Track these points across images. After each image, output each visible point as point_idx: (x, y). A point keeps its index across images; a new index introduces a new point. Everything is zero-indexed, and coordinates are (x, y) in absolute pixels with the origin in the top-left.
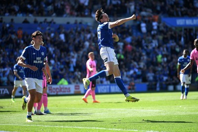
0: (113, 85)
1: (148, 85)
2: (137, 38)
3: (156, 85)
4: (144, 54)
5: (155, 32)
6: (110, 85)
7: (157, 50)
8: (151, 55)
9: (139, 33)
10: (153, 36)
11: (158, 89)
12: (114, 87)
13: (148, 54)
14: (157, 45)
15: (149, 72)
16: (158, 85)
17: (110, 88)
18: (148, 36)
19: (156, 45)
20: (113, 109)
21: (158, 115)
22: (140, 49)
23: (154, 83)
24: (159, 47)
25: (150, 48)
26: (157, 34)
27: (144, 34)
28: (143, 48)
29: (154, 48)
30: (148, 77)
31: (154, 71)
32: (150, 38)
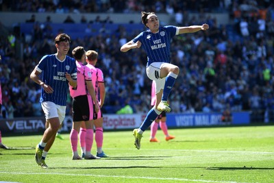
0: (198, 115)
1: (251, 115)
2: (234, 44)
3: (263, 114)
4: (245, 67)
5: (262, 34)
6: (194, 115)
7: (264, 62)
8: (256, 70)
9: (237, 37)
10: (259, 42)
11: (266, 120)
12: (200, 117)
13: (251, 68)
14: (265, 54)
15: (253, 95)
16: (266, 115)
17: (194, 120)
18: (251, 40)
19: (263, 54)
20: (198, 151)
21: (266, 159)
22: (239, 60)
23: (260, 111)
24: (267, 58)
25: (254, 58)
26: (264, 38)
27: (246, 37)
28: (243, 59)
29: (260, 59)
30: (252, 103)
31: (261, 93)
32: (254, 44)
